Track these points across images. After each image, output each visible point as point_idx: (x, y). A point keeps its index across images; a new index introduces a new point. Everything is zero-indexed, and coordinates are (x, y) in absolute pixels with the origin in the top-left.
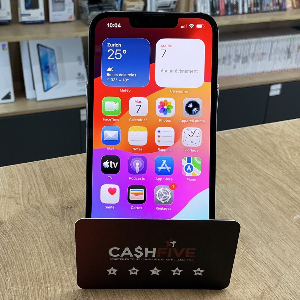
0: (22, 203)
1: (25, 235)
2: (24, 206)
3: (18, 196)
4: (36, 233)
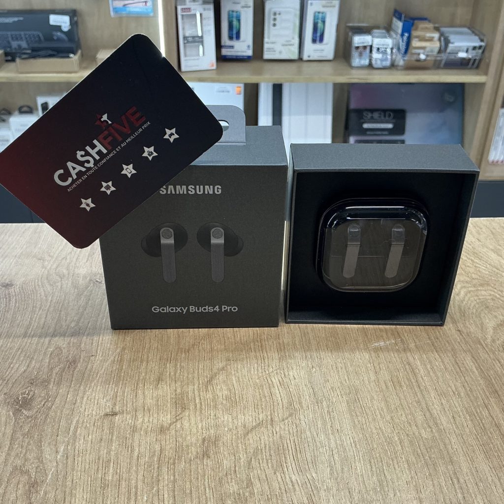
0: (48, 268)
1: (27, 304)
2: (48, 272)
3: (50, 258)
4: (40, 303)
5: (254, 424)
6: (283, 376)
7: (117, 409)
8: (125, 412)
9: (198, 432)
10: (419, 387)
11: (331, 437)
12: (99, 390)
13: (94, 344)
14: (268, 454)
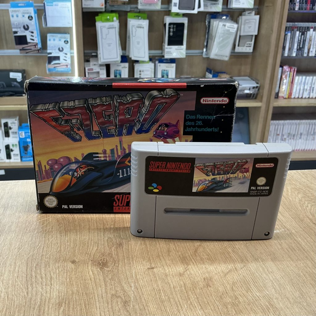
5: (227, 271)
6: (233, 248)
7: (153, 266)
8: (158, 267)
9: (200, 275)
10: (304, 250)
11: (269, 275)
12: (140, 257)
13: (128, 236)
14: (240, 284)
